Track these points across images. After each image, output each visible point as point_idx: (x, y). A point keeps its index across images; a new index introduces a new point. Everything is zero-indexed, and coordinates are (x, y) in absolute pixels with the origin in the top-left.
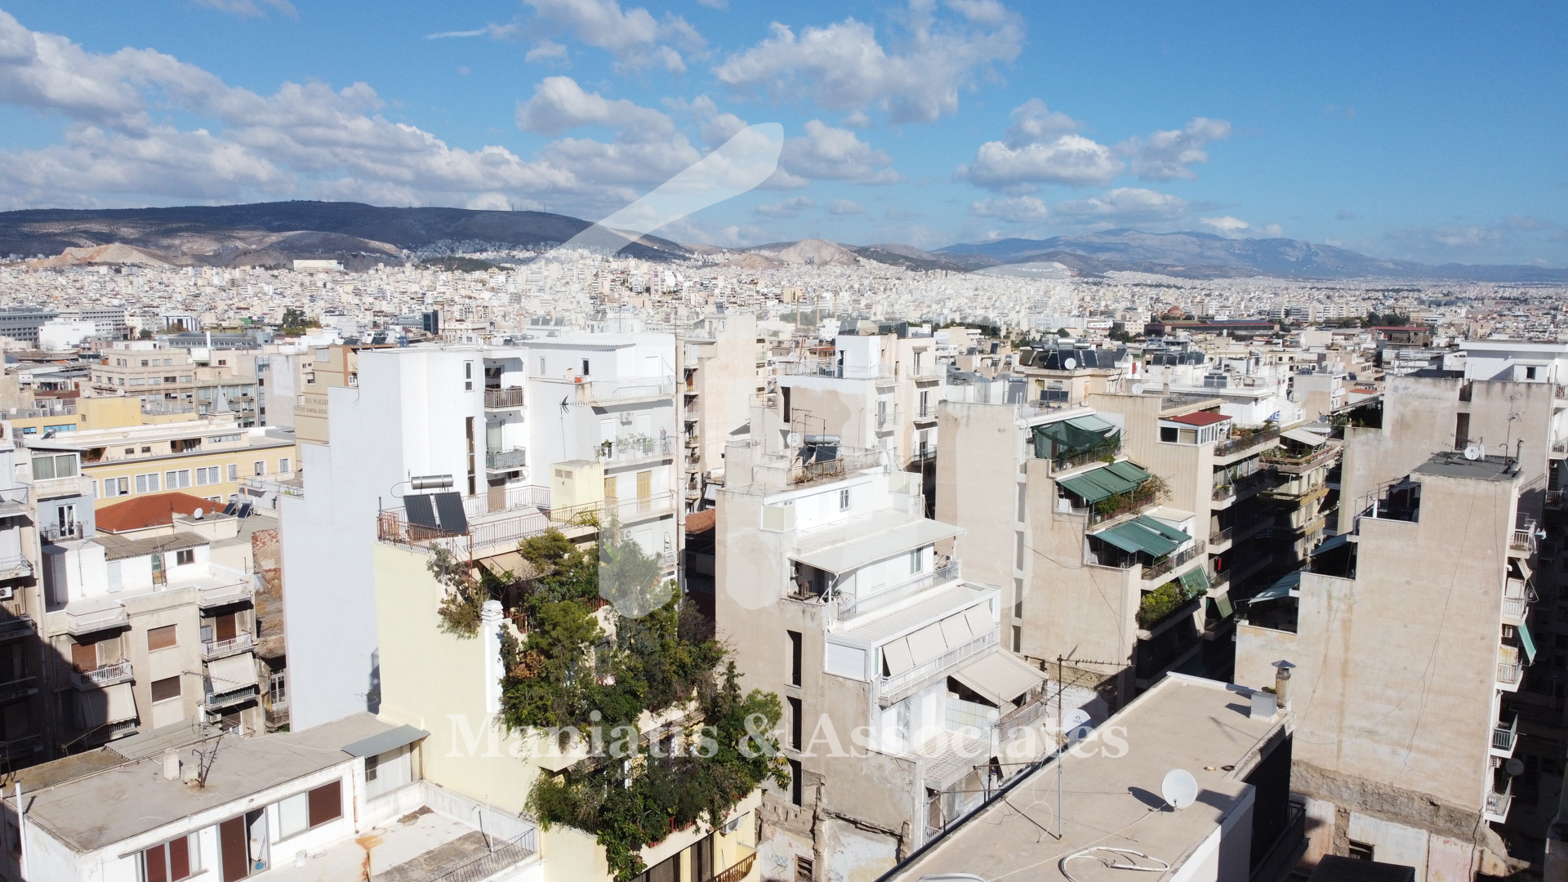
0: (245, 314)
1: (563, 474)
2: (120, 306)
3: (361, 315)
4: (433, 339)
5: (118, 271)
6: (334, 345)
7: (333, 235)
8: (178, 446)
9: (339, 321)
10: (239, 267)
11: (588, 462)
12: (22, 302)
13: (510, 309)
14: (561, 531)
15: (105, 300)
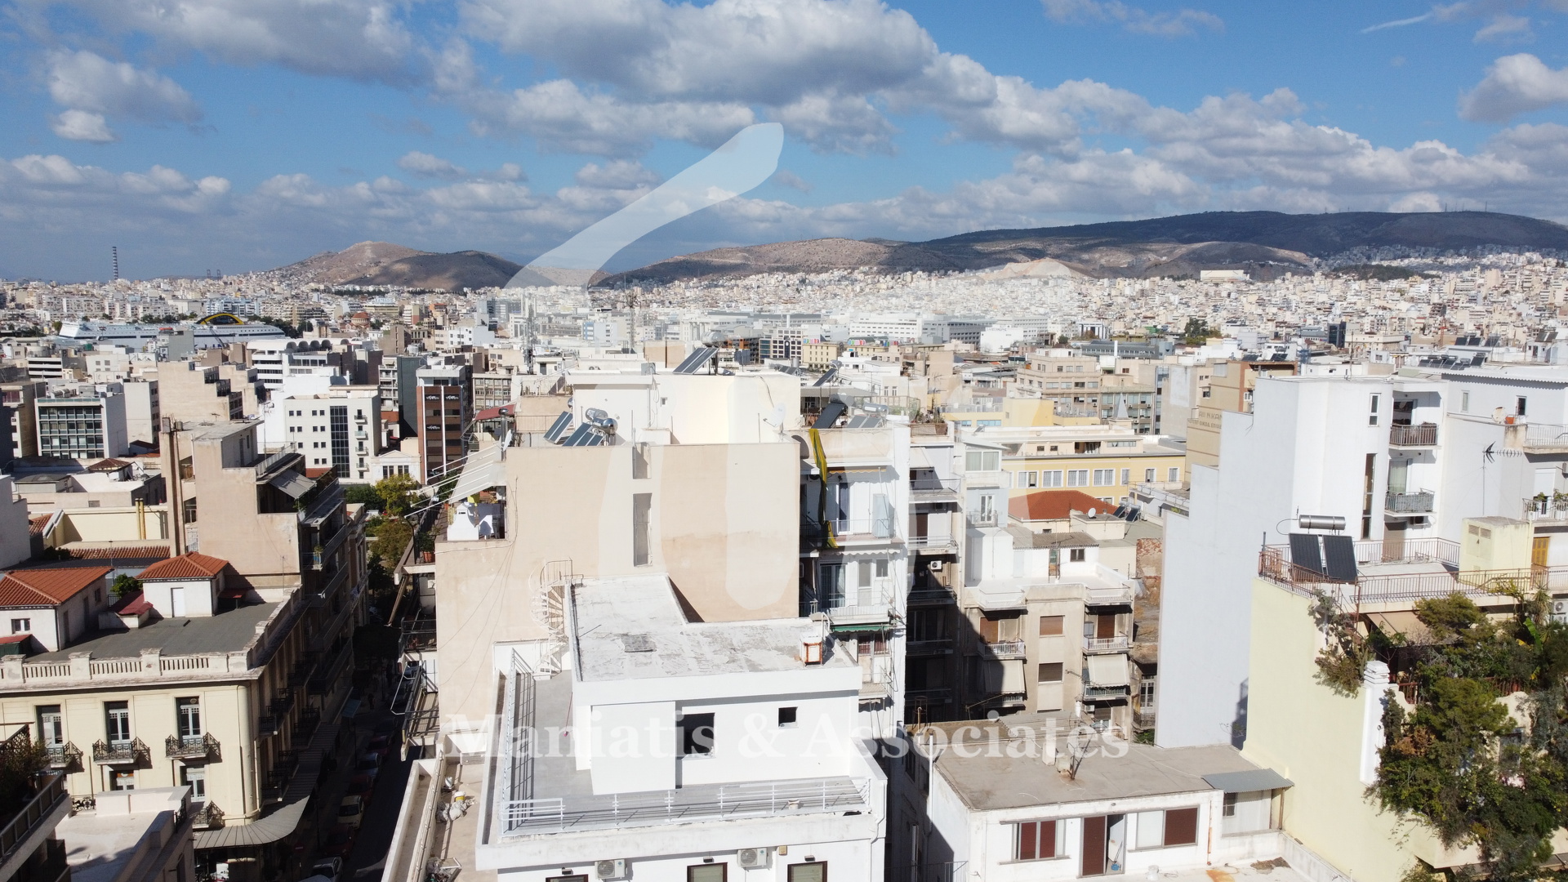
0: (1151, 323)
1: (1480, 530)
2: (1045, 314)
3: (1262, 326)
4: (1338, 352)
5: (1046, 283)
6: (1233, 360)
7: (1242, 245)
8: (1081, 447)
9: (1240, 332)
10: (1149, 278)
11: (1513, 522)
12: (970, 310)
13: (1431, 321)
14: (1470, 597)
15: (1033, 309)
